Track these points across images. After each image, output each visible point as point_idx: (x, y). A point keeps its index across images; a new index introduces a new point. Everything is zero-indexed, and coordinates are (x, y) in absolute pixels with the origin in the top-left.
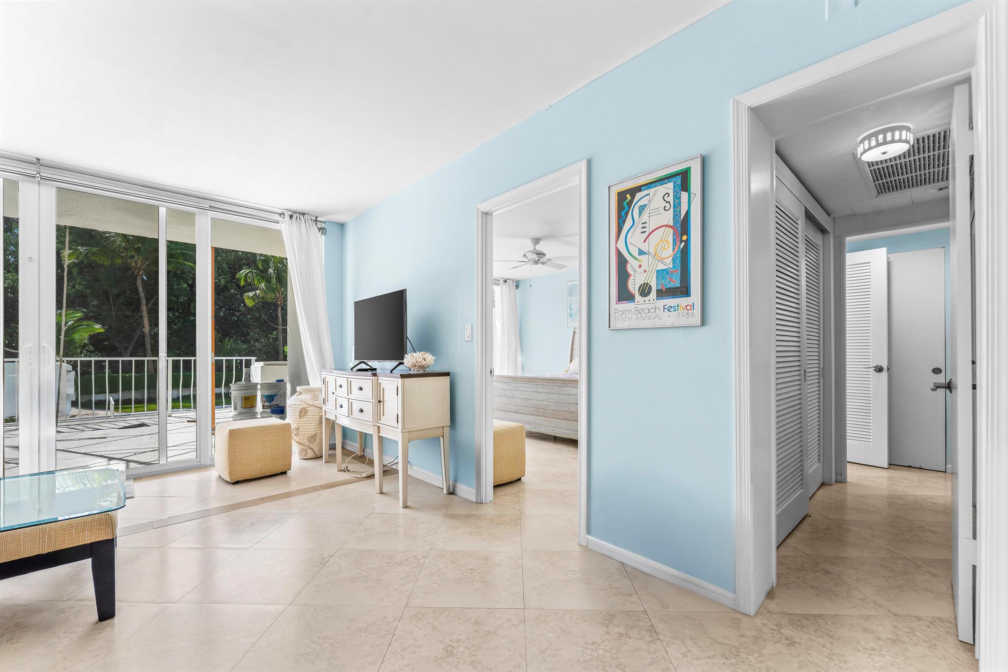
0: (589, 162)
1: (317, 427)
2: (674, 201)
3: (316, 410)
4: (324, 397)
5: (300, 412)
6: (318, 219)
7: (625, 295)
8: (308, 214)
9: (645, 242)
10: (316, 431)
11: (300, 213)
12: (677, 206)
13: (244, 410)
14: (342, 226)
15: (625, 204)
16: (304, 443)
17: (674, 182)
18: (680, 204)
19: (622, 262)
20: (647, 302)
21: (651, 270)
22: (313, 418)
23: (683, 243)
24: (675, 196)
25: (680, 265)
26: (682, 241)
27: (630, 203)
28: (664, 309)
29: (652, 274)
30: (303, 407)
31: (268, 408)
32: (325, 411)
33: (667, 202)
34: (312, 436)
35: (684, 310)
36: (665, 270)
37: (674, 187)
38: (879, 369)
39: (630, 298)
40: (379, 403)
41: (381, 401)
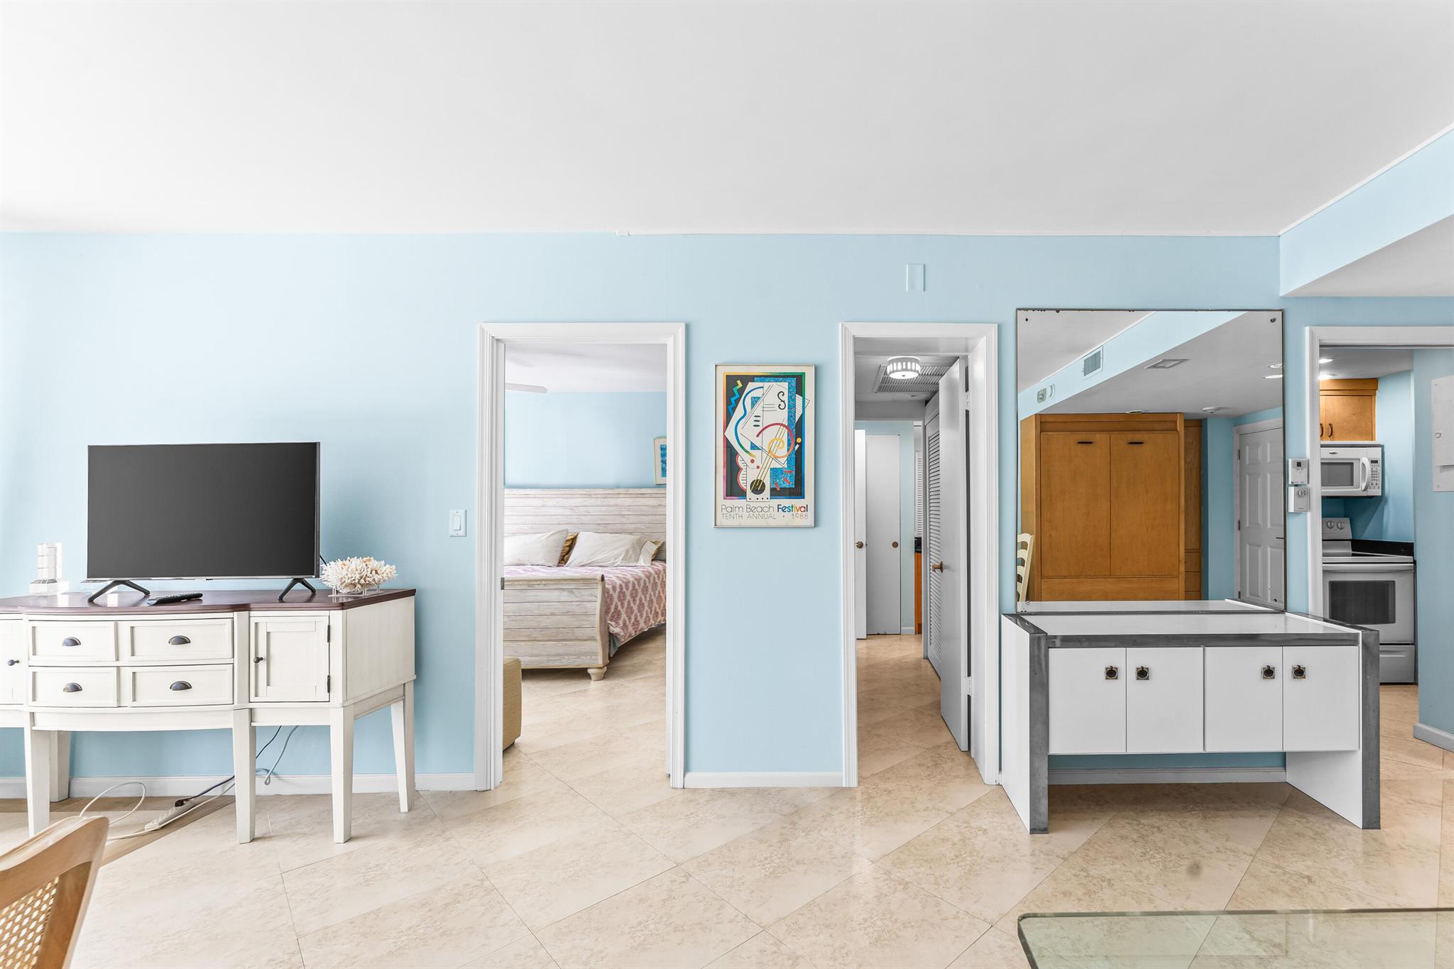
0: (688, 327)
2: (789, 402)
7: (733, 490)
9: (758, 436)
12: (792, 407)
15: (735, 390)
17: (789, 383)
18: (795, 406)
19: (731, 454)
20: (760, 500)
21: (764, 467)
23: (798, 446)
24: (790, 397)
25: (794, 467)
26: (796, 443)
27: (741, 391)
28: (778, 508)
29: (765, 472)
33: (782, 401)
35: (798, 511)
36: (779, 469)
37: (789, 388)
38: (860, 545)
39: (742, 494)
40: (253, 664)
41: (262, 659)
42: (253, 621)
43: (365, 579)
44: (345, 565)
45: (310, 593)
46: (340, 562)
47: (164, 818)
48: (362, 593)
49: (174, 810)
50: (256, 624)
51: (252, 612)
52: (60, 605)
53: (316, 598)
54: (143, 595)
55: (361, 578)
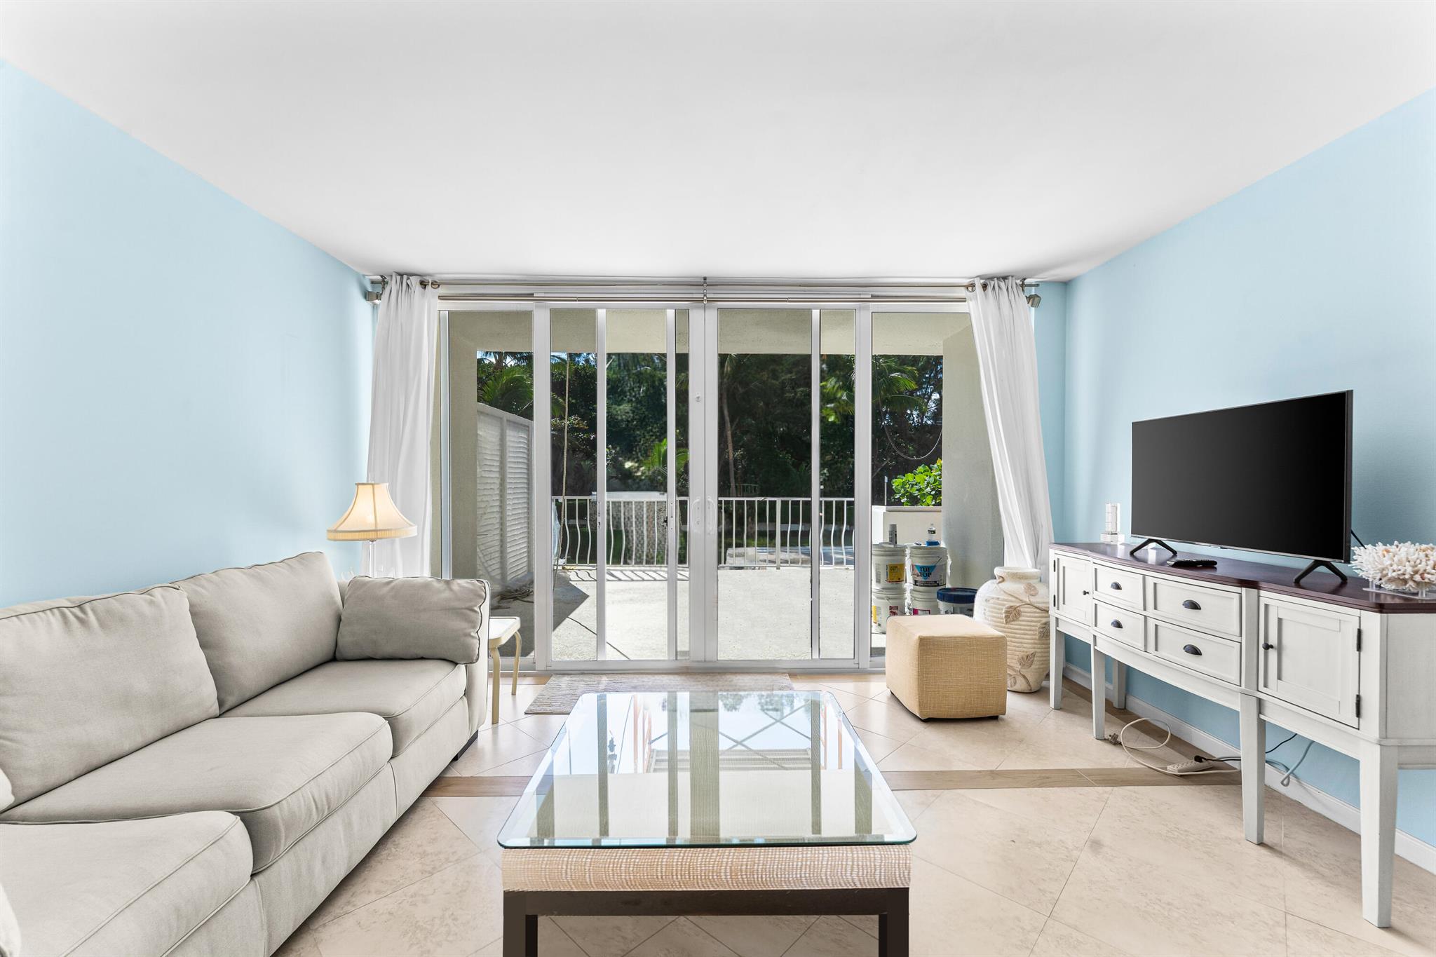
1: (1036, 641)
3: (1035, 612)
4: (1053, 591)
5: (1006, 612)
6: (1027, 281)
8: (1012, 276)
10: (1034, 648)
11: (998, 278)
13: (889, 585)
14: (1066, 286)
16: (1012, 665)
22: (1031, 626)
30: (1012, 604)
31: (922, 586)
32: (1057, 619)
34: (1027, 656)
40: (1262, 650)
41: (1272, 647)
42: (1263, 601)
43: (1422, 575)
44: (1388, 552)
45: (1339, 580)
46: (1380, 546)
47: (1184, 766)
48: (1416, 594)
49: (1193, 764)
50: (1267, 606)
51: (1261, 592)
52: (1118, 557)
53: (1346, 590)
54: (1171, 554)
55: (1416, 572)
